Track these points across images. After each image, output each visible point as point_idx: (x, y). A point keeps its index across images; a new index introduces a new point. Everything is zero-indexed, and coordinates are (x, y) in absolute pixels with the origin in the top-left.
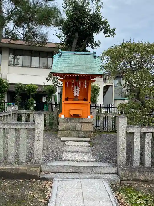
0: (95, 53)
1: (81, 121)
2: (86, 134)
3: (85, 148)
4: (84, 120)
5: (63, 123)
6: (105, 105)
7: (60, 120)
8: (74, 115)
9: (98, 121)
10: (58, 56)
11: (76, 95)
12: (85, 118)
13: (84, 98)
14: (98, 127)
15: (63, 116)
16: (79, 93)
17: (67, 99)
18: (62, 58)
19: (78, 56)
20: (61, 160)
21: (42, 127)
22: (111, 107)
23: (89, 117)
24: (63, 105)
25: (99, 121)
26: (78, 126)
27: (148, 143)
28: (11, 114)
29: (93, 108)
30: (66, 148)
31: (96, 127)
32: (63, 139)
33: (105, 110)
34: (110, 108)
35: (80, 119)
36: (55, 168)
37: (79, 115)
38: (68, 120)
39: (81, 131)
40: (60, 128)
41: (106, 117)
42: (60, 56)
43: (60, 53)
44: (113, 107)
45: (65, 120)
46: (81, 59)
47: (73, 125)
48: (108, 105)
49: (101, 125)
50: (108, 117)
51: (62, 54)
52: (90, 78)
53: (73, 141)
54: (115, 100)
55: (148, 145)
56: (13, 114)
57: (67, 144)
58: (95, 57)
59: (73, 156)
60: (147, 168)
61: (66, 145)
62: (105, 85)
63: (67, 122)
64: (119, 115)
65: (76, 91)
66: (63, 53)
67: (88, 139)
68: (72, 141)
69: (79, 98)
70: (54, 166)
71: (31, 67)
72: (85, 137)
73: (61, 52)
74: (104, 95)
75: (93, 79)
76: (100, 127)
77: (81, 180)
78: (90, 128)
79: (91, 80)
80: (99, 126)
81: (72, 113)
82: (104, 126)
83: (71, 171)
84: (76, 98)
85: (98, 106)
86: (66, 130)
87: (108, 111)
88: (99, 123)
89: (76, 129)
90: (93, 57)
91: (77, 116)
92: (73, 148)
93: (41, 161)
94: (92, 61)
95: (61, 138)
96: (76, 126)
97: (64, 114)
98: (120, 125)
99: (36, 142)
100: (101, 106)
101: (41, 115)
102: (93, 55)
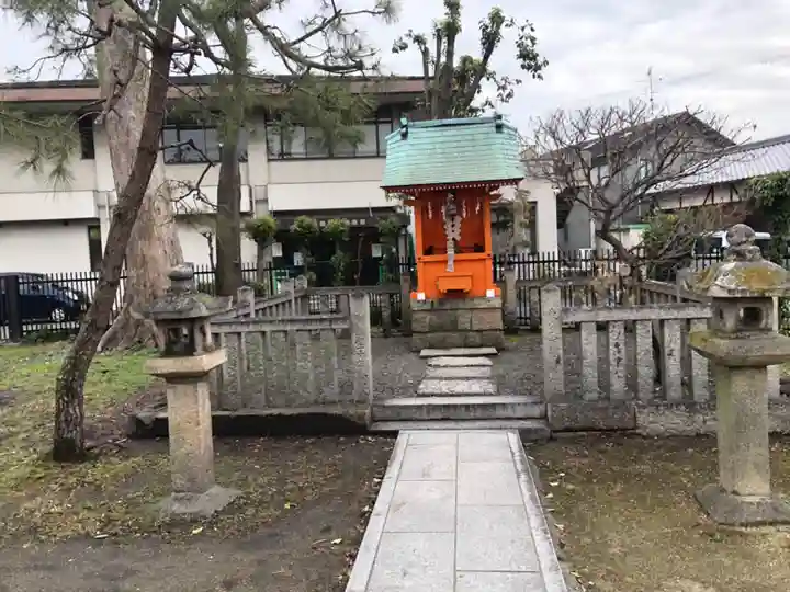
0: (500, 117)
1: (469, 304)
2: (485, 337)
3: (477, 369)
4: (476, 303)
5: (423, 314)
7: (414, 306)
8: (448, 291)
9: (523, 304)
10: (399, 137)
12: (477, 298)
13: (475, 245)
14: (526, 318)
15: (421, 296)
16: (460, 231)
17: (428, 251)
18: (410, 139)
21: (365, 325)
23: (491, 293)
24: (420, 268)
25: (527, 303)
26: (464, 320)
27: (617, 345)
28: (293, 299)
31: (521, 318)
32: (425, 352)
35: (467, 300)
37: (462, 290)
38: (436, 306)
39: (471, 330)
40: (416, 326)
42: (405, 136)
43: (404, 130)
45: (428, 307)
47: (448, 316)
49: (533, 312)
51: (409, 130)
52: (487, 190)
53: (451, 356)
55: (615, 349)
56: (296, 299)
57: (433, 363)
58: (499, 128)
59: (444, 387)
60: (614, 402)
61: (430, 365)
63: (433, 310)
65: (453, 226)
66: (413, 126)
67: (490, 350)
70: (400, 407)
73: (406, 125)
75: (495, 192)
77: (460, 431)
78: (495, 322)
79: (492, 193)
80: (528, 315)
81: (445, 286)
83: (440, 416)
85: (541, 259)
86: (433, 329)
89: (459, 328)
90: (494, 129)
91: (458, 294)
92: (447, 370)
93: (371, 397)
94: (490, 141)
95: (419, 351)
96: (456, 318)
97: (424, 291)
98: (545, 309)
99: (355, 358)
100: (557, 259)
101: (363, 296)
102: (494, 124)
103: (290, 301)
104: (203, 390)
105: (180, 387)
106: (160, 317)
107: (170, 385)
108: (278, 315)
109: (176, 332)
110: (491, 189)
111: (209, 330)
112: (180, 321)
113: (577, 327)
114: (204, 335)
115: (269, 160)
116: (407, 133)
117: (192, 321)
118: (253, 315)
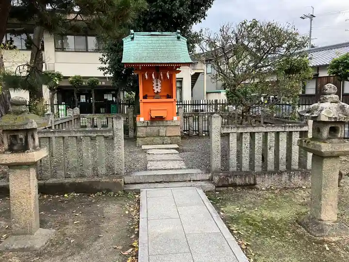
0: (179, 33)
1: (165, 123)
2: (172, 139)
3: (172, 155)
4: (169, 123)
5: (143, 128)
6: (194, 102)
7: (138, 124)
8: (156, 117)
10: (130, 40)
11: (158, 92)
12: (170, 121)
13: (168, 95)
14: (187, 131)
15: (142, 119)
16: (160, 88)
17: (145, 97)
18: (135, 41)
19: (155, 38)
20: (146, 169)
21: (121, 134)
22: (203, 104)
23: (175, 118)
24: (141, 105)
25: (188, 123)
26: (162, 131)
28: (73, 119)
29: (179, 106)
30: (149, 157)
32: (144, 147)
33: (194, 109)
34: (201, 106)
36: (141, 178)
37: (162, 117)
38: (149, 124)
39: (166, 136)
40: (139, 134)
41: (197, 117)
42: (132, 39)
43: (133, 36)
44: (205, 104)
45: (145, 124)
46: (160, 42)
47: (155, 129)
48: (199, 102)
49: (190, 128)
50: (198, 116)
51: (135, 36)
52: (174, 68)
53: (158, 149)
54: (207, 93)
55: (245, 146)
57: (150, 152)
58: (179, 38)
59: (160, 165)
60: (244, 172)
61: (149, 154)
62: (193, 73)
63: (148, 126)
64: (213, 113)
65: (157, 85)
66: (137, 34)
67: (176, 146)
68: (155, 149)
69: (160, 94)
70: (139, 177)
71: (87, 51)
72: (171, 144)
73: (133, 34)
74: (192, 88)
75: (178, 69)
76: (189, 131)
77: (172, 188)
78: (178, 132)
79: (176, 70)
80: (188, 129)
81: (154, 115)
82: (194, 130)
84: (156, 95)
85: (185, 103)
86: (147, 136)
87: (199, 109)
88: (188, 126)
89: (160, 135)
90: (176, 38)
91: (161, 119)
92: (158, 156)
93: (123, 172)
94: (175, 44)
95: (141, 147)
96: (159, 130)
97: (144, 117)
98: (213, 126)
99: (116, 151)
100: (190, 103)
101: (120, 118)
102: (176, 36)
103: (71, 121)
104: (33, 172)
105: (18, 171)
106: (5, 128)
107: (11, 170)
108: (62, 128)
109: (15, 137)
110: (177, 67)
111: (37, 137)
112: (17, 131)
113: (228, 135)
114: (34, 139)
115: (55, 51)
116: (133, 37)
117: (27, 131)
118: (53, 128)
